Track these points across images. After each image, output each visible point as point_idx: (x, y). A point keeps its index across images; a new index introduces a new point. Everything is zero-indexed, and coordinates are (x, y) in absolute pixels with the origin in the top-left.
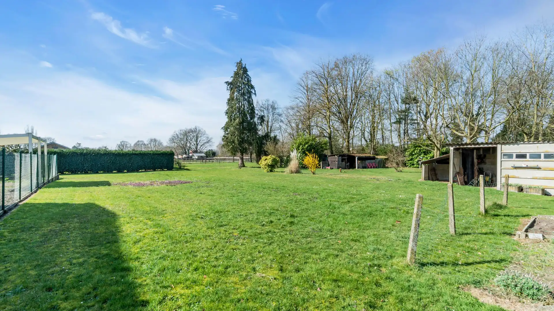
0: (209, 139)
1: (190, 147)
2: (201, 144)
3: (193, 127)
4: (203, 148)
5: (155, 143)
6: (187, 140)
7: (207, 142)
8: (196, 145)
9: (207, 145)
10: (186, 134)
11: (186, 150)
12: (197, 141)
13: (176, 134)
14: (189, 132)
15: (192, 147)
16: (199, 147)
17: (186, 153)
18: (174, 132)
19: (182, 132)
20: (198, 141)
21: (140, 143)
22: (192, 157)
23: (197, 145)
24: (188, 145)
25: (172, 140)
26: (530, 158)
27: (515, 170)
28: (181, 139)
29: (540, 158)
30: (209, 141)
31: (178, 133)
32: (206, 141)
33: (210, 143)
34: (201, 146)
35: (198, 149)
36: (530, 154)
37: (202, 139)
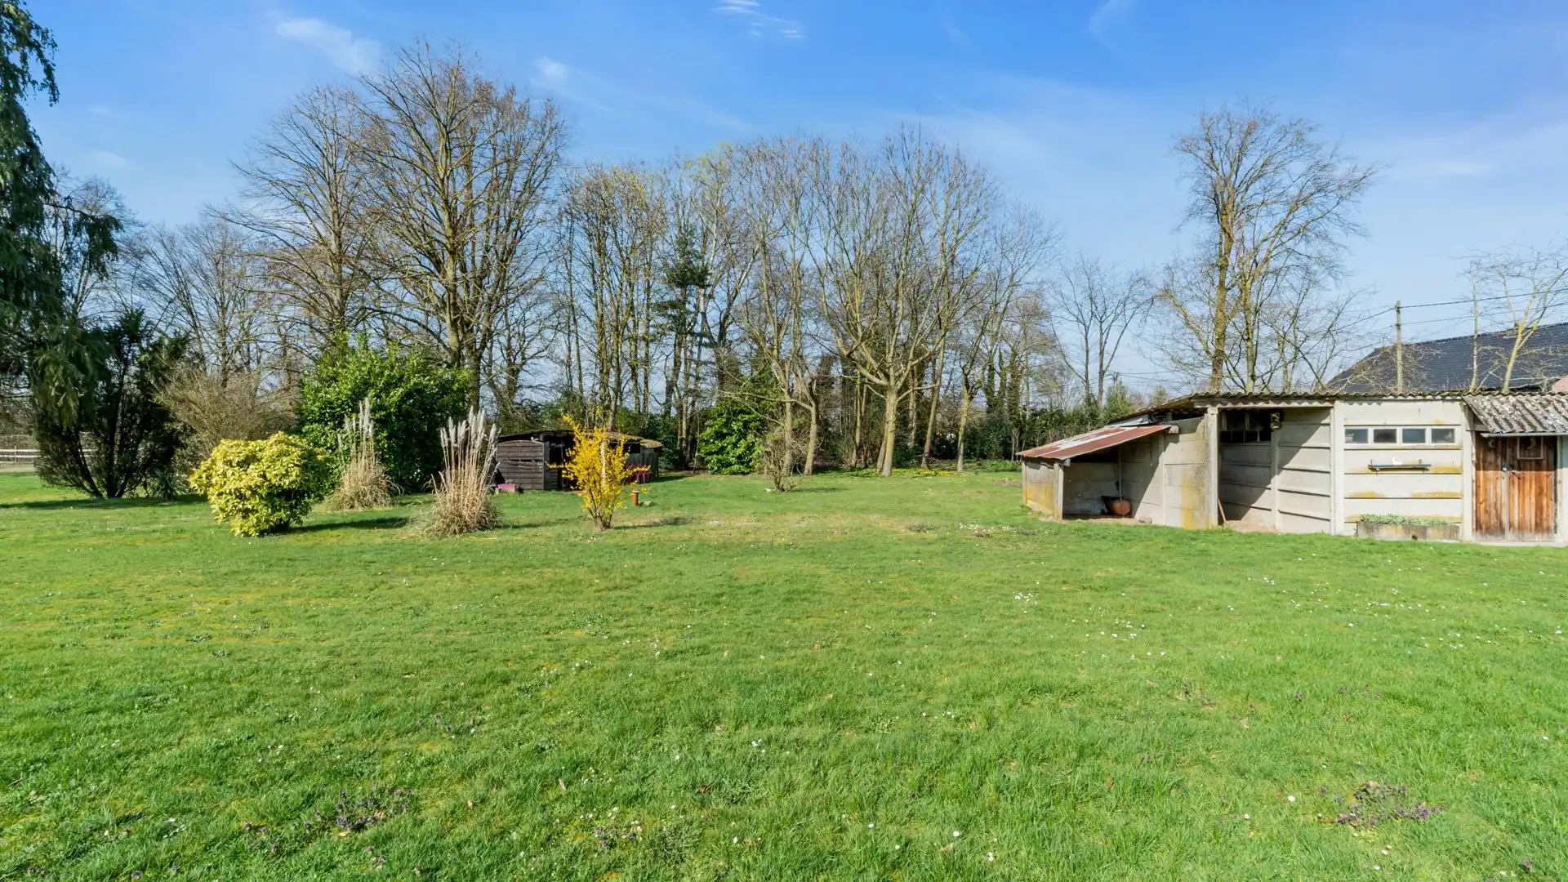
26: (1405, 440)
27: (1374, 477)
29: (1423, 440)
36: (1404, 431)
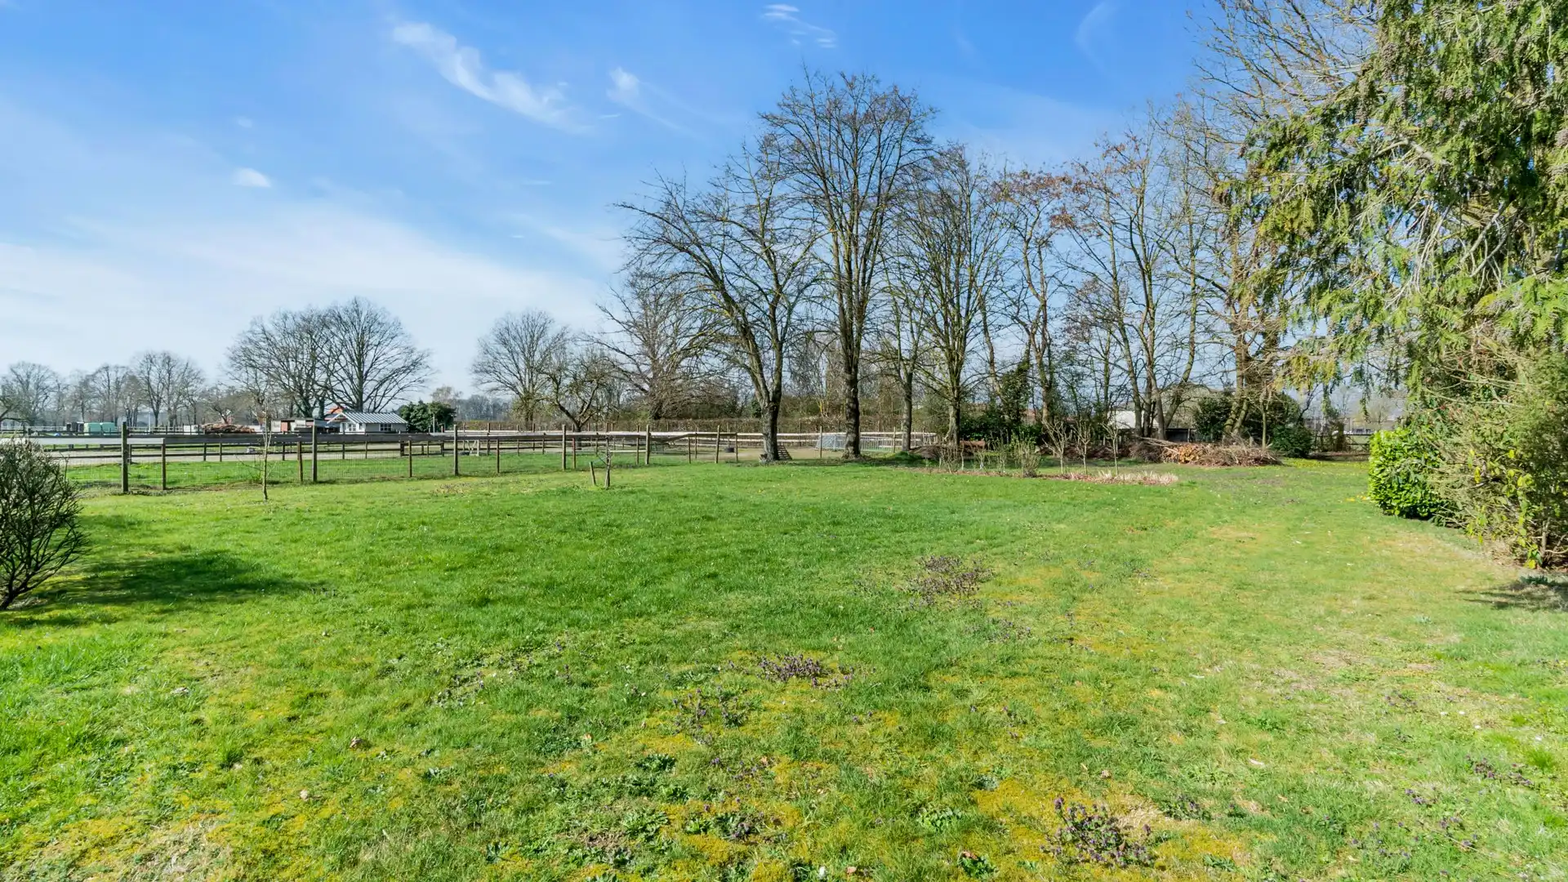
0: (414, 357)
1: (327, 388)
2: (381, 376)
3: (343, 303)
4: (391, 393)
5: (169, 372)
6: (314, 358)
7: (407, 370)
8: (356, 382)
9: (405, 379)
10: (312, 328)
11: (311, 403)
12: (361, 364)
13: (264, 332)
14: (325, 324)
15: (340, 387)
16: (369, 386)
17: (307, 414)
18: (254, 323)
19: (289, 321)
20: (368, 364)
21: (112, 373)
22: (337, 430)
23: (362, 378)
24: (321, 376)
25: (245, 358)
28: (286, 354)
30: (415, 364)
31: (269, 327)
32: (399, 364)
33: (421, 373)
34: (382, 383)
35: (365, 397)
37: (385, 357)
